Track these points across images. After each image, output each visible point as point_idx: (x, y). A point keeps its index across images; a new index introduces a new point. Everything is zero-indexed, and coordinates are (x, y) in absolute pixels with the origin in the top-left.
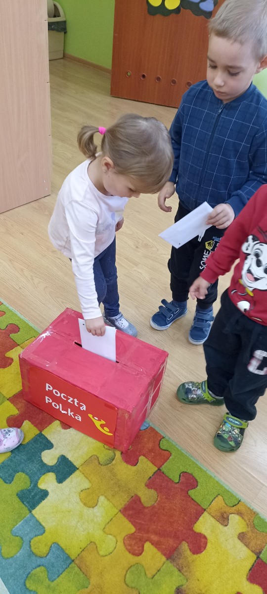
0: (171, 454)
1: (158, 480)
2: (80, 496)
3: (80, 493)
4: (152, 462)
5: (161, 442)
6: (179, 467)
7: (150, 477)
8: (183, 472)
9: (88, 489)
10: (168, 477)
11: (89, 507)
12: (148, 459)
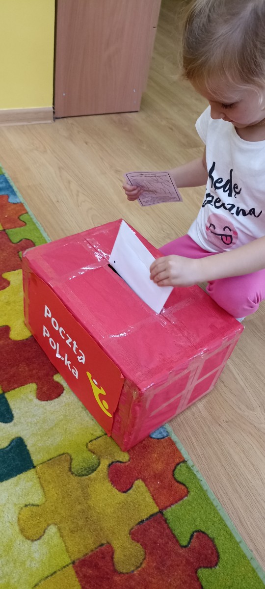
0: (188, 492)
1: (152, 530)
2: (20, 514)
3: (22, 508)
4: (153, 496)
5: (179, 467)
6: (195, 520)
7: (142, 521)
8: (199, 531)
9: (38, 505)
10: (171, 531)
11: (28, 538)
12: (149, 490)
